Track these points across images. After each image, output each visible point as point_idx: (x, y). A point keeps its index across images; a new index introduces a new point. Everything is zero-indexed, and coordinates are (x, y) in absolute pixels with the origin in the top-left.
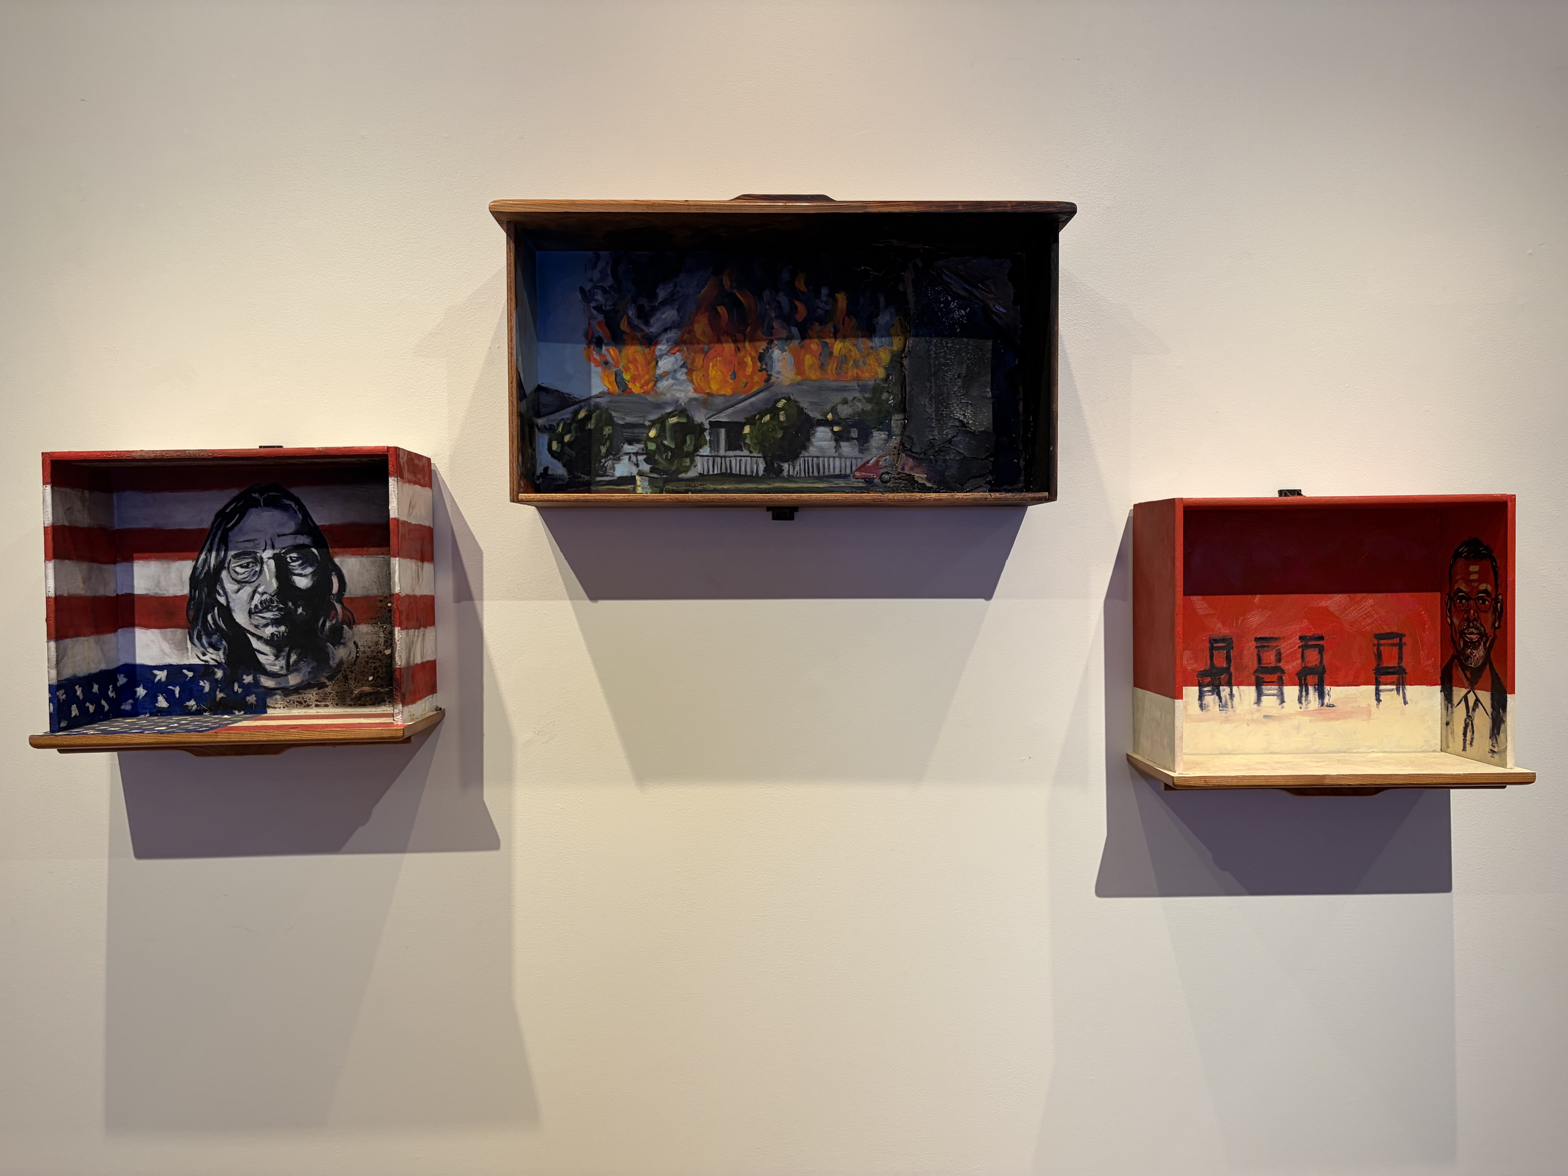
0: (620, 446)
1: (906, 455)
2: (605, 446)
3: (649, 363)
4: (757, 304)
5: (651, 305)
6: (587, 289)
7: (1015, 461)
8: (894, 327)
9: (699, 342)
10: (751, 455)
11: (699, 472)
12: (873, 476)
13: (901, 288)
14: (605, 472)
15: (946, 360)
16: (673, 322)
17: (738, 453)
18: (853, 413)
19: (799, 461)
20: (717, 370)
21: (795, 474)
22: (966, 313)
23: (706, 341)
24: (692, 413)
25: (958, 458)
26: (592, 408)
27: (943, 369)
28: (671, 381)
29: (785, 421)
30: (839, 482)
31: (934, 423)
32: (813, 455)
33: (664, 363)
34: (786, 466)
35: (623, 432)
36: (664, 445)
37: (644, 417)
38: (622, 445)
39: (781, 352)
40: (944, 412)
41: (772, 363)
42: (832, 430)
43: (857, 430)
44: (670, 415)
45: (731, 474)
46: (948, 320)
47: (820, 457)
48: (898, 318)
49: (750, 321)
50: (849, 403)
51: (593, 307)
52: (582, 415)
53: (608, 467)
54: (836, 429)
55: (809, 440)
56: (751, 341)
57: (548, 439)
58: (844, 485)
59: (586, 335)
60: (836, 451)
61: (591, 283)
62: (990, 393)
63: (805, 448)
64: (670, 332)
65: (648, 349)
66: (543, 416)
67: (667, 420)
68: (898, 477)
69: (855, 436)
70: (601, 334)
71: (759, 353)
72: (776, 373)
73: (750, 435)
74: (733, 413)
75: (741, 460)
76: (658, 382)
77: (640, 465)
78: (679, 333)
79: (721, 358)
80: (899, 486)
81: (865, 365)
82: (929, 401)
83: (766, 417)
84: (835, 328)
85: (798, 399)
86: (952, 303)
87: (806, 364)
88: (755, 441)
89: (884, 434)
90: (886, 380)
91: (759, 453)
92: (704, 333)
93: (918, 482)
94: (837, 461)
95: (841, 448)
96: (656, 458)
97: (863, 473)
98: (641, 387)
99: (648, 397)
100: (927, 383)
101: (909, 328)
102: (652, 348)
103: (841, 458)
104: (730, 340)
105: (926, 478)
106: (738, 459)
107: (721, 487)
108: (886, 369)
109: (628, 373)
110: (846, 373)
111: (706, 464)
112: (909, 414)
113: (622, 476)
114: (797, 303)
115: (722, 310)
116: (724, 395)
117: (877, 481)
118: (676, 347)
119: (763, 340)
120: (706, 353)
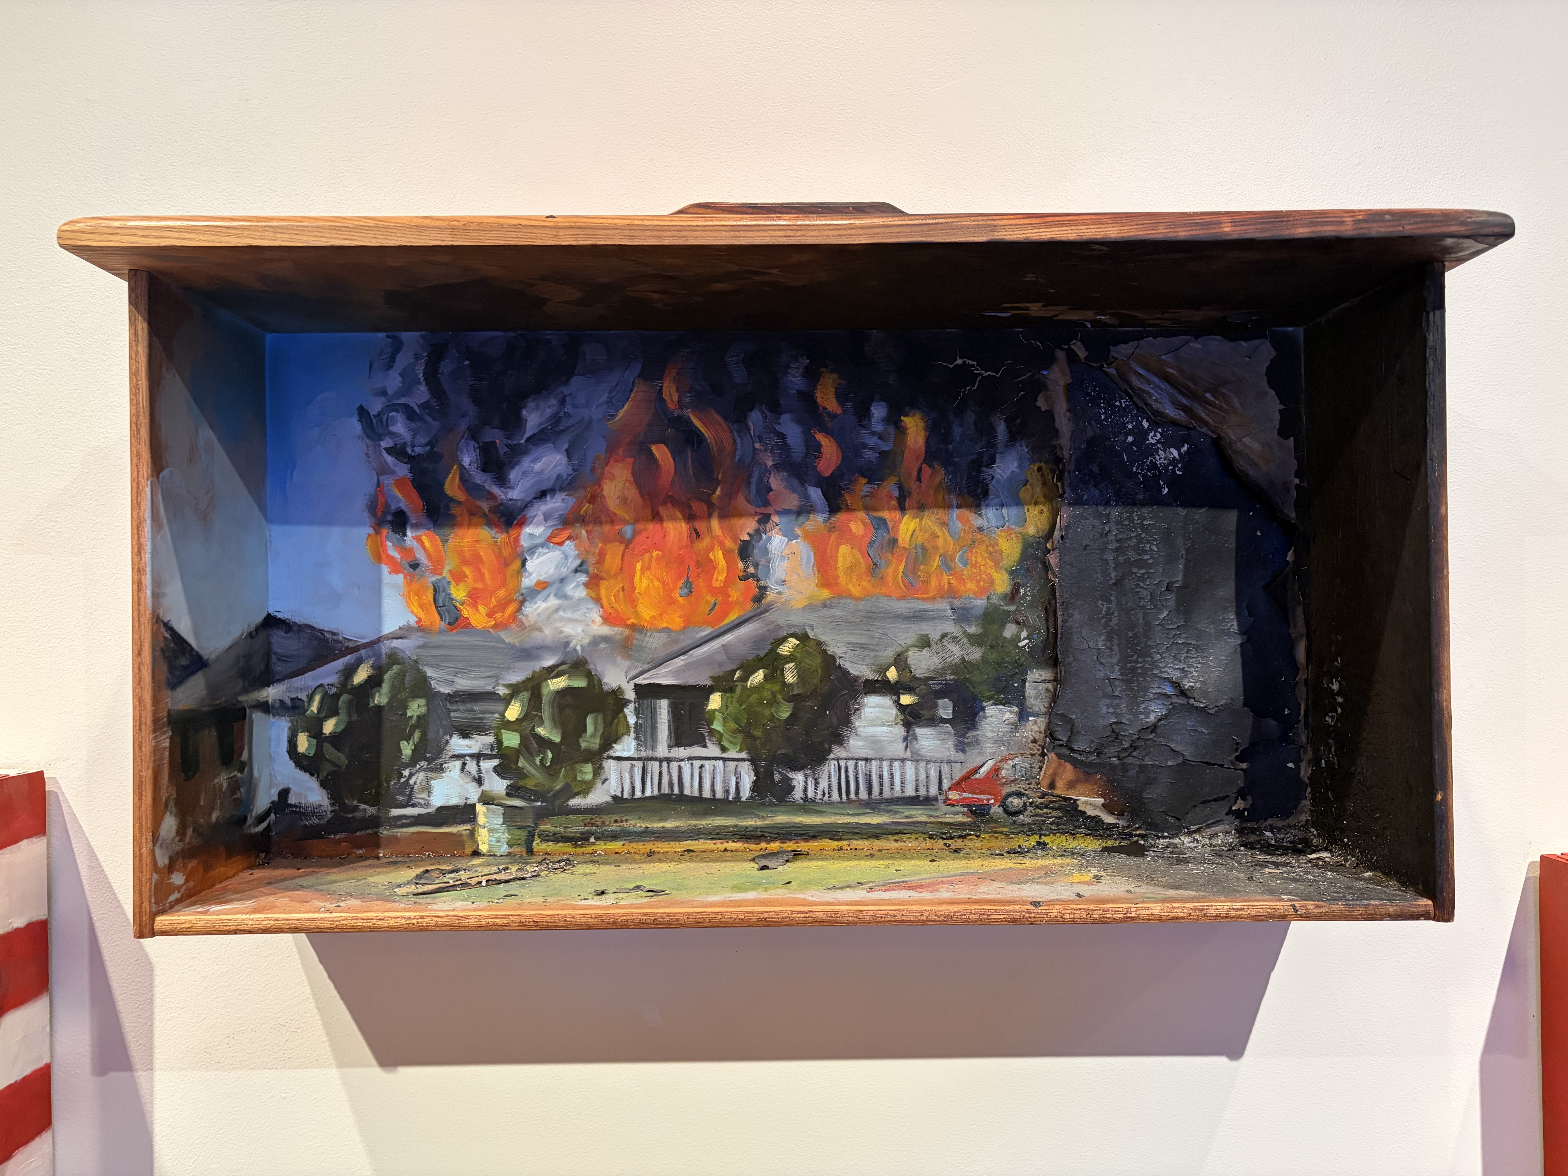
0: (444, 741)
1: (1059, 756)
2: (411, 742)
3: (507, 564)
4: (734, 440)
5: (510, 442)
6: (373, 413)
7: (1291, 765)
8: (1028, 486)
9: (612, 520)
10: (725, 755)
11: (613, 793)
12: (989, 800)
13: (1041, 403)
14: (410, 797)
15: (1140, 555)
16: (559, 477)
17: (696, 751)
18: (940, 666)
19: (826, 769)
20: (652, 577)
21: (819, 796)
22: (1180, 454)
23: (627, 518)
24: (599, 668)
25: (1170, 763)
26: (384, 660)
27: (1136, 573)
28: (553, 602)
29: (798, 683)
30: (914, 813)
31: (1119, 689)
32: (856, 756)
33: (541, 563)
34: (798, 778)
35: (449, 711)
36: (539, 738)
37: (497, 677)
38: (448, 737)
39: (787, 539)
40: (1139, 665)
41: (769, 562)
42: (897, 703)
43: (951, 703)
44: (552, 672)
45: (682, 798)
46: (1142, 470)
47: (871, 760)
48: (1036, 468)
49: (720, 476)
50: (933, 643)
51: (386, 449)
52: (361, 676)
53: (416, 787)
54: (906, 699)
55: (846, 722)
56: (723, 517)
57: (290, 728)
58: (924, 819)
59: (372, 508)
60: (907, 747)
61: (383, 399)
62: (1235, 623)
63: (839, 739)
64: (552, 498)
65: (504, 536)
66: (279, 681)
67: (544, 684)
68: (1041, 804)
69: (948, 714)
70: (403, 505)
71: (739, 542)
72: (776, 582)
73: (723, 714)
74: (687, 667)
75: (702, 767)
76: (526, 604)
77: (486, 782)
78: (571, 501)
79: (660, 553)
80: (1045, 821)
81: (965, 565)
82: (1106, 640)
83: (756, 675)
84: (901, 488)
85: (823, 638)
86: (1151, 434)
87: (840, 565)
88: (733, 725)
89: (1011, 712)
90: (1013, 596)
91: (741, 751)
92: (624, 500)
93: (1084, 813)
94: (910, 767)
95: (916, 739)
96: (520, 764)
97: (965, 795)
98: (490, 615)
99: (503, 635)
100: (1100, 602)
101: (1060, 490)
102: (513, 532)
103: (917, 761)
104: (679, 515)
105: (1103, 805)
106: (697, 764)
107: (661, 825)
108: (1012, 573)
109: (461, 586)
110: (927, 582)
111: (627, 776)
112: (1063, 669)
113: (447, 804)
114: (820, 437)
115: (661, 452)
116: (666, 630)
117: (996, 810)
118: (564, 529)
119: (750, 515)
120: (628, 543)
